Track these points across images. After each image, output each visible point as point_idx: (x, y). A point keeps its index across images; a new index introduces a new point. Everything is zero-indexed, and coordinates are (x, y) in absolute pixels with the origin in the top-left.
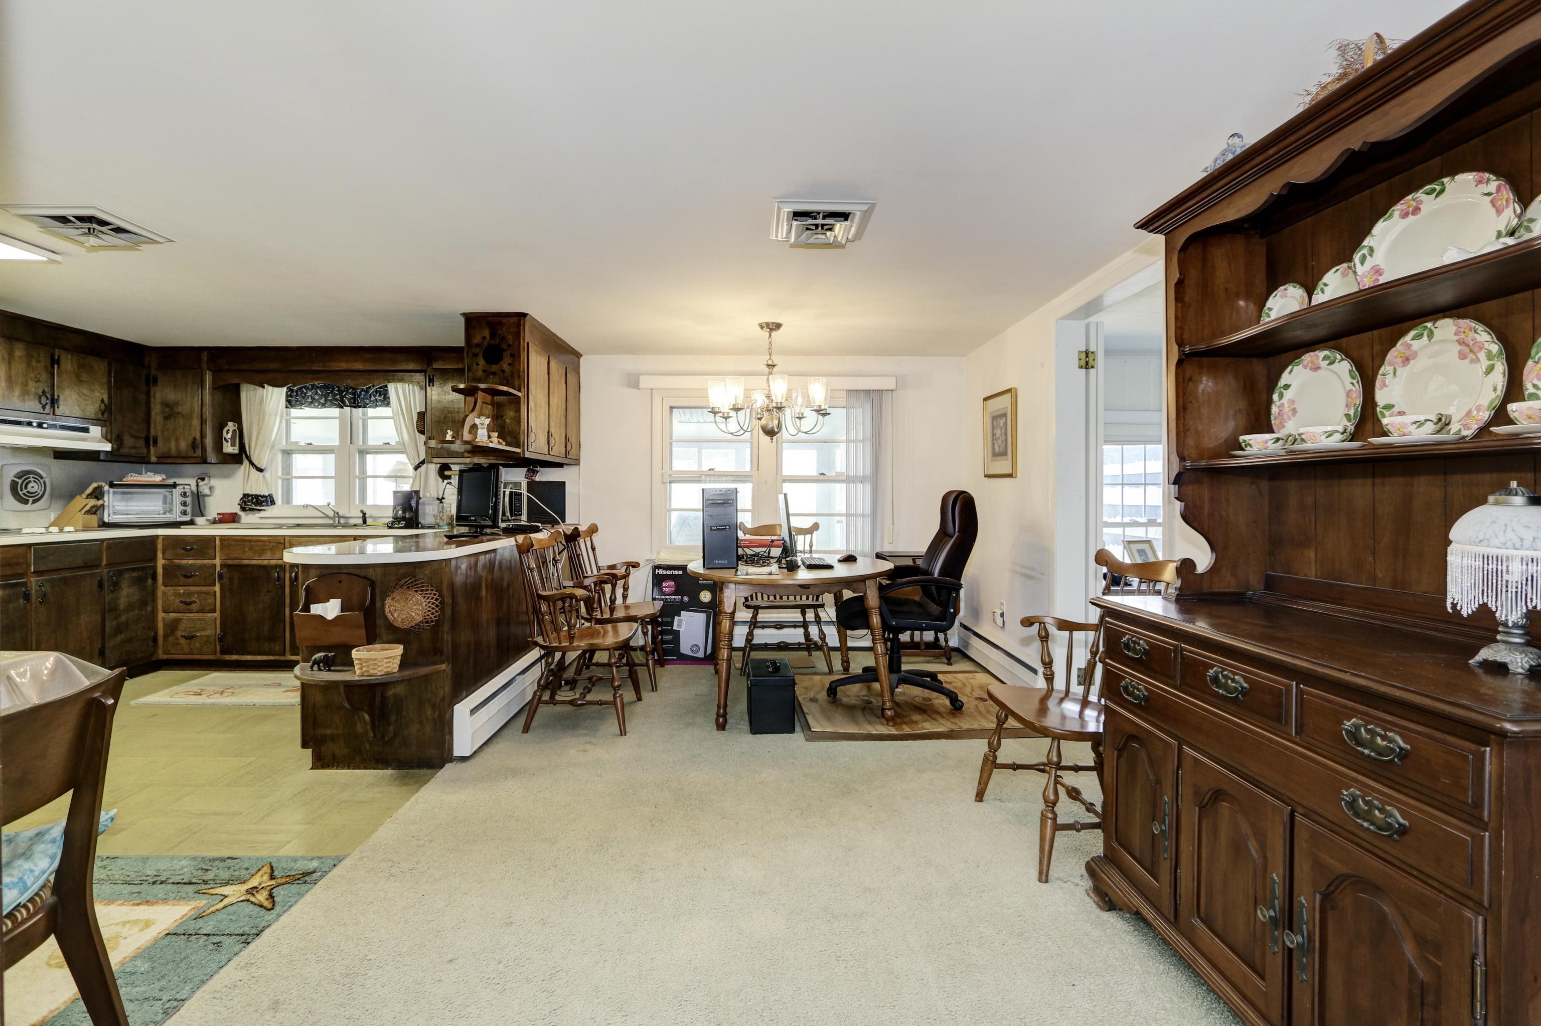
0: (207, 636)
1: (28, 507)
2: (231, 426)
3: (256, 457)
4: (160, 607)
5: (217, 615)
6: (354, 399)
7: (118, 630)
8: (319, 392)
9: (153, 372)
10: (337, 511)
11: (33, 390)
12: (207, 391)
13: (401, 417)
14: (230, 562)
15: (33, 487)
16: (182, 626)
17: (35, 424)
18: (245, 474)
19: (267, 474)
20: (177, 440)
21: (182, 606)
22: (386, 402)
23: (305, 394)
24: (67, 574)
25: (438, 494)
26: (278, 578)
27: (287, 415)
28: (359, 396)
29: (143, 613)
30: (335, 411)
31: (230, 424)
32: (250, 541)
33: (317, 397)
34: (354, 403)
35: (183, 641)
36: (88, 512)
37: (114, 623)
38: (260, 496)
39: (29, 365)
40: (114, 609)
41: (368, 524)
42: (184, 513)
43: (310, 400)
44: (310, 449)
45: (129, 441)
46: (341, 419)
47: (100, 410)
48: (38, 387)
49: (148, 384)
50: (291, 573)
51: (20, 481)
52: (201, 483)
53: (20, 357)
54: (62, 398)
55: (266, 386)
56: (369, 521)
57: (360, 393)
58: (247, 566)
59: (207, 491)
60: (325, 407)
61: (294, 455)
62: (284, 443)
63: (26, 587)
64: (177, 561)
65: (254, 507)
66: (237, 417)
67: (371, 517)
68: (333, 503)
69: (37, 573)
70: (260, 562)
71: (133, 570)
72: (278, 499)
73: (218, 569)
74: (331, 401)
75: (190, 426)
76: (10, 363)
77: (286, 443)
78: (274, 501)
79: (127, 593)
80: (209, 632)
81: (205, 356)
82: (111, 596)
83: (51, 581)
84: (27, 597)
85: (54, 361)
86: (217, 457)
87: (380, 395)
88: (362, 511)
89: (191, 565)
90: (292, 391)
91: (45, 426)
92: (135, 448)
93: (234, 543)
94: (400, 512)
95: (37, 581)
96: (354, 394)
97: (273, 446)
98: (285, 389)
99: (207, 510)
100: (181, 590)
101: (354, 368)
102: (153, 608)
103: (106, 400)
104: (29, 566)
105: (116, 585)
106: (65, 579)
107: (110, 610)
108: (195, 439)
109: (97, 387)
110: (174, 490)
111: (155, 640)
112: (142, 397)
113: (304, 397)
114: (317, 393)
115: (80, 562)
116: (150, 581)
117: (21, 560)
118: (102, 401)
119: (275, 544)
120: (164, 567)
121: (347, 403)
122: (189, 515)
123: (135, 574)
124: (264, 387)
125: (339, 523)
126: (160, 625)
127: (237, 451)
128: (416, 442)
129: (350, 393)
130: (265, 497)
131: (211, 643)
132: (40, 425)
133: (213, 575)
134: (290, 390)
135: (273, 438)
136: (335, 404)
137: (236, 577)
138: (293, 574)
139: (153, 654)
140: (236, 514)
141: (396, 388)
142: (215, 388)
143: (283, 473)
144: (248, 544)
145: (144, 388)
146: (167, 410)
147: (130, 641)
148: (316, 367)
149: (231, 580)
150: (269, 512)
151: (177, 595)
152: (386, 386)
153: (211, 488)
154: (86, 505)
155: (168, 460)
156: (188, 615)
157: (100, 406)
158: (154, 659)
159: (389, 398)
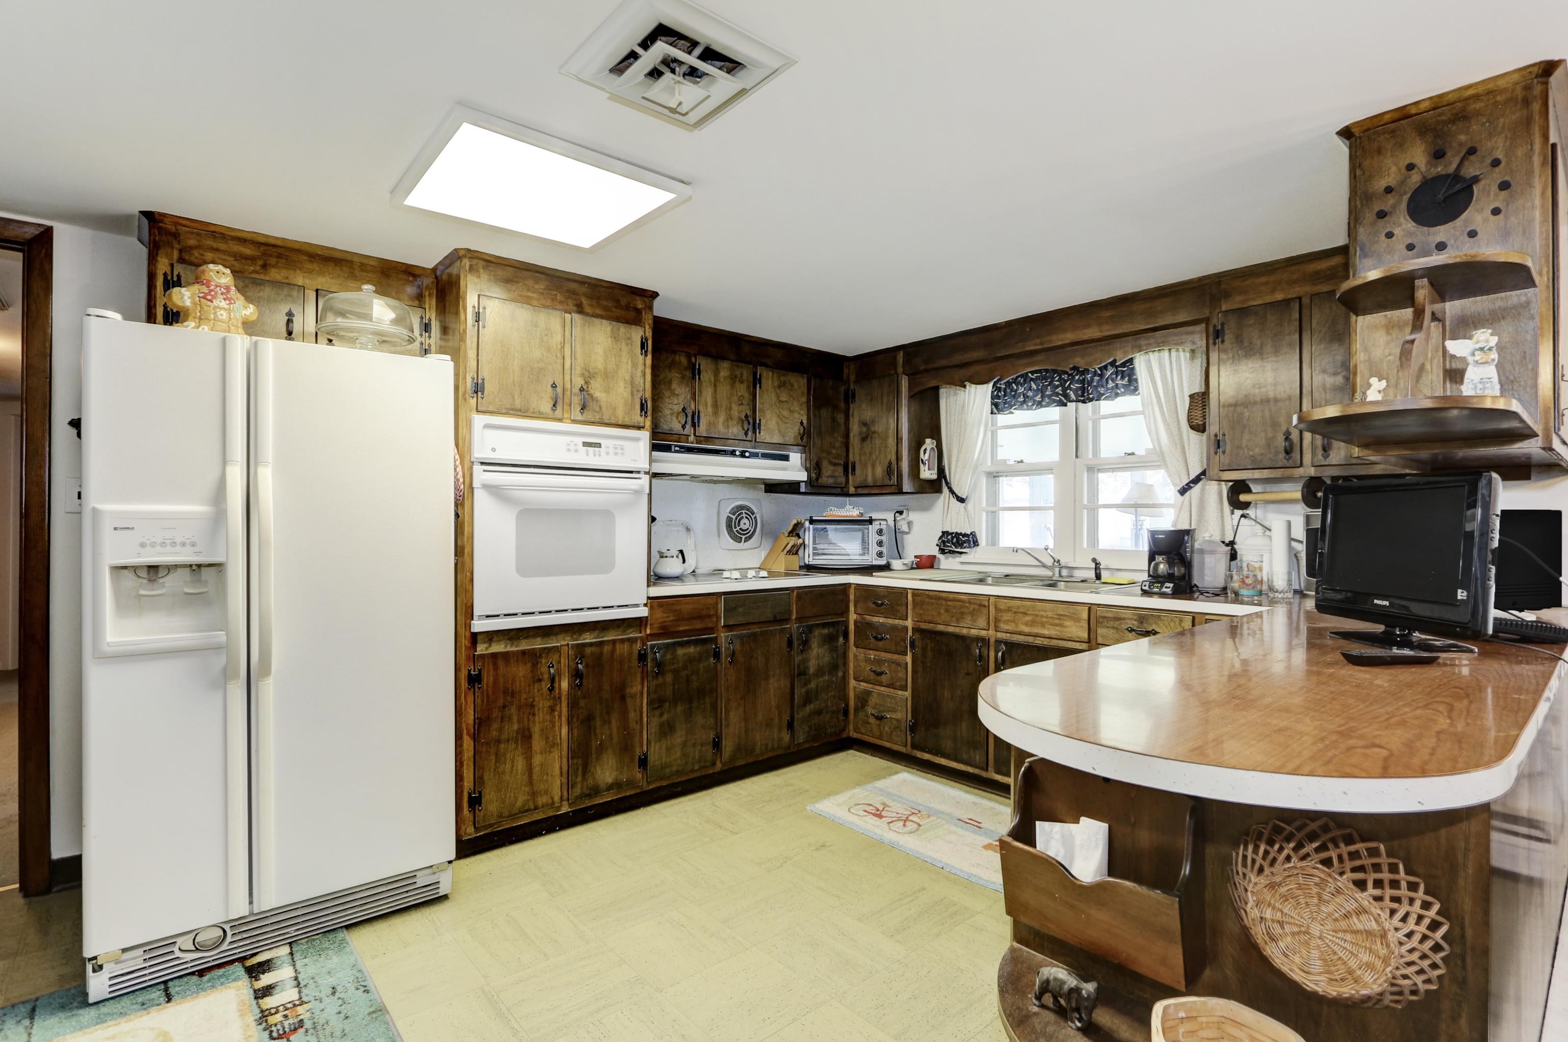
0: (897, 720)
1: (742, 545)
2: (929, 443)
3: (956, 484)
4: (851, 672)
5: (908, 694)
6: (1083, 389)
7: (807, 700)
8: (1034, 386)
9: (852, 386)
10: (1057, 557)
11: (736, 414)
12: (904, 401)
13: (1156, 408)
14: (924, 626)
15: (745, 524)
16: (873, 700)
17: (738, 453)
18: (944, 503)
19: (970, 505)
20: (873, 466)
21: (872, 676)
22: (1132, 385)
23: (1016, 391)
24: (756, 629)
25: (1223, 534)
26: (981, 657)
27: (992, 425)
28: (1090, 383)
29: (834, 679)
30: (1053, 412)
31: (928, 441)
32: (947, 600)
33: (1030, 394)
34: (1083, 396)
35: (872, 720)
36: (789, 552)
37: (803, 690)
38: (961, 534)
39: (733, 386)
40: (803, 673)
41: (1103, 580)
42: (880, 555)
43: (1021, 399)
44: (1021, 469)
45: (827, 470)
46: (1062, 422)
47: (799, 434)
48: (741, 411)
49: (847, 402)
50: (997, 652)
51: (734, 517)
52: (899, 518)
53: (725, 378)
54: (763, 422)
55: (967, 384)
56: (1105, 576)
57: (1092, 379)
58: (941, 633)
59: (905, 528)
60: (1042, 406)
61: (1001, 479)
62: (989, 463)
63: (716, 644)
64: (868, 617)
65: (954, 549)
66: (935, 432)
67: (1107, 569)
68: (1051, 546)
69: (728, 627)
70: (957, 630)
71: (824, 625)
72: (982, 539)
73: (910, 633)
74: (1049, 397)
75: (886, 447)
76: (715, 386)
77: (992, 464)
78: (977, 541)
79: (817, 654)
80: (898, 715)
81: (900, 356)
82: (800, 657)
83: (741, 637)
84: (717, 655)
85: (756, 381)
86: (914, 486)
87: (1123, 378)
88: (1094, 560)
89: (882, 624)
90: (999, 389)
91: (747, 454)
92: (833, 477)
93: (927, 600)
94: (1162, 566)
95: (727, 637)
96: (1083, 382)
97: (976, 467)
98: (989, 387)
99: (905, 551)
100: (872, 655)
101: (1086, 337)
102: (844, 673)
103: (805, 422)
104: (719, 618)
105: (805, 643)
106: (754, 635)
107: (800, 674)
108: (890, 463)
109: (796, 406)
110: (870, 526)
111: (846, 712)
112: (841, 418)
113: (1014, 396)
114: (1030, 389)
115: (769, 615)
116: (841, 640)
117: (712, 612)
118: (802, 423)
119: (976, 607)
120: (855, 622)
121: (1073, 396)
122: (885, 558)
123: (826, 631)
124: (965, 387)
125: (1060, 576)
126: (852, 695)
127: (935, 477)
128: (1183, 447)
129: (1078, 382)
130: (967, 535)
131: (901, 731)
132: (742, 455)
133: (904, 640)
134: (996, 388)
135: (976, 456)
136: (1055, 401)
137: (929, 647)
138: (1000, 654)
139: (844, 730)
140: (935, 556)
141: (1149, 362)
142: (911, 397)
143: (987, 505)
144: (944, 602)
145: (842, 405)
146: (864, 429)
147: (819, 712)
148: (1031, 347)
149: (924, 650)
150: (972, 555)
151: (867, 660)
152: (1131, 361)
153: (910, 524)
154: (788, 544)
155: (866, 490)
156: (878, 688)
157: (799, 430)
158: (844, 736)
159: (1136, 380)
